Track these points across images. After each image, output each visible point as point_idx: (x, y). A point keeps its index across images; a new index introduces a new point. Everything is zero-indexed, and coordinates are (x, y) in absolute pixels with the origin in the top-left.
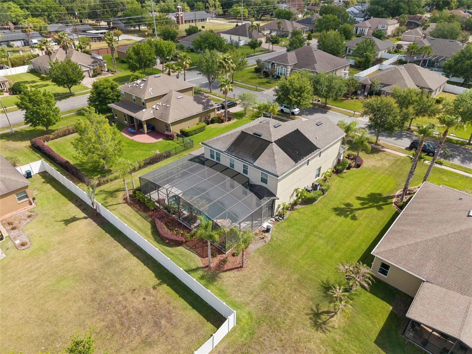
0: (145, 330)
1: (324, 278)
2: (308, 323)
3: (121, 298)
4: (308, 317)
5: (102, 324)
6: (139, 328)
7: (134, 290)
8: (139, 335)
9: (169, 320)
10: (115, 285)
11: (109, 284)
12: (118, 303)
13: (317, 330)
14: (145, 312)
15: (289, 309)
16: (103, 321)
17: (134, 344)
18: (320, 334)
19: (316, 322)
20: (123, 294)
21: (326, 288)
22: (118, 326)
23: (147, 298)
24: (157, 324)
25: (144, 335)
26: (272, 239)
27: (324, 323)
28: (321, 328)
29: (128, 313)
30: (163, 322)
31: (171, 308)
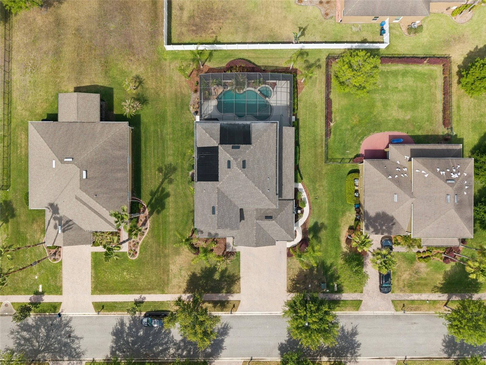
0: (197, 20)
1: (149, 106)
2: (141, 76)
3: (221, 21)
4: (143, 79)
5: (215, 8)
6: (200, 18)
7: (220, 29)
8: (197, 17)
9: (193, 31)
10: (230, 23)
11: (234, 21)
12: (220, 19)
13: (136, 75)
14: (206, 25)
15: (152, 76)
16: (217, 9)
17: (195, 12)
18: (134, 74)
19: (139, 79)
20: (223, 23)
21: (146, 100)
22: (208, 12)
23: (211, 31)
24: (196, 25)
25: (196, 18)
26: (189, 110)
27: (135, 82)
28: (135, 78)
29: (211, 19)
30: (194, 28)
31: (198, 36)
